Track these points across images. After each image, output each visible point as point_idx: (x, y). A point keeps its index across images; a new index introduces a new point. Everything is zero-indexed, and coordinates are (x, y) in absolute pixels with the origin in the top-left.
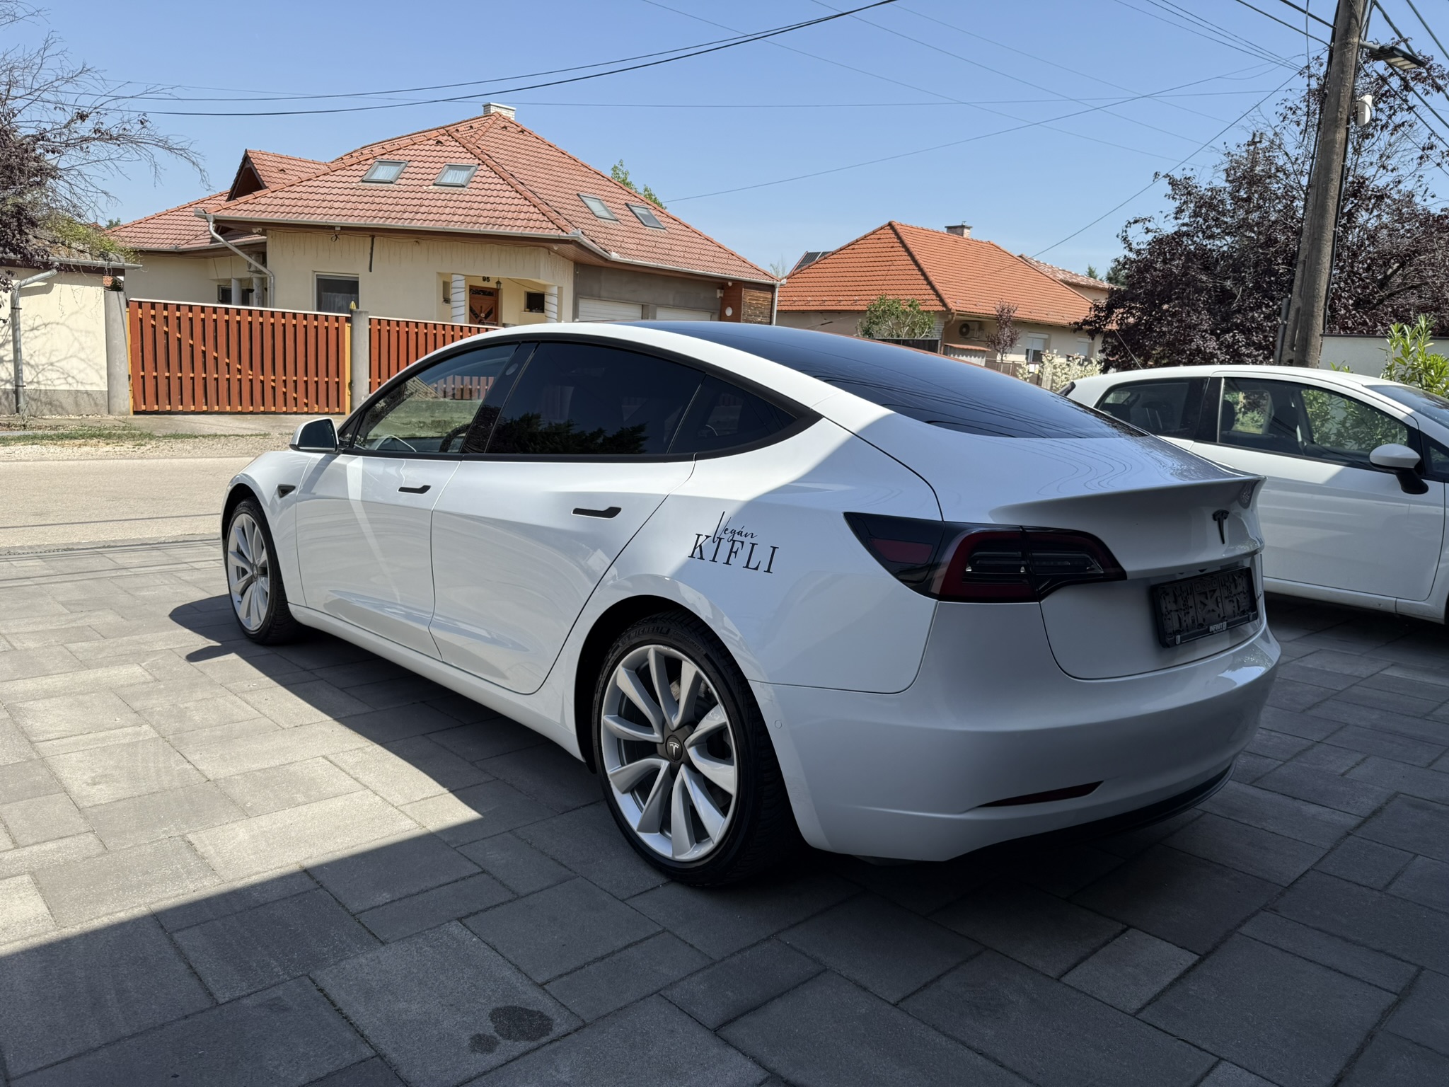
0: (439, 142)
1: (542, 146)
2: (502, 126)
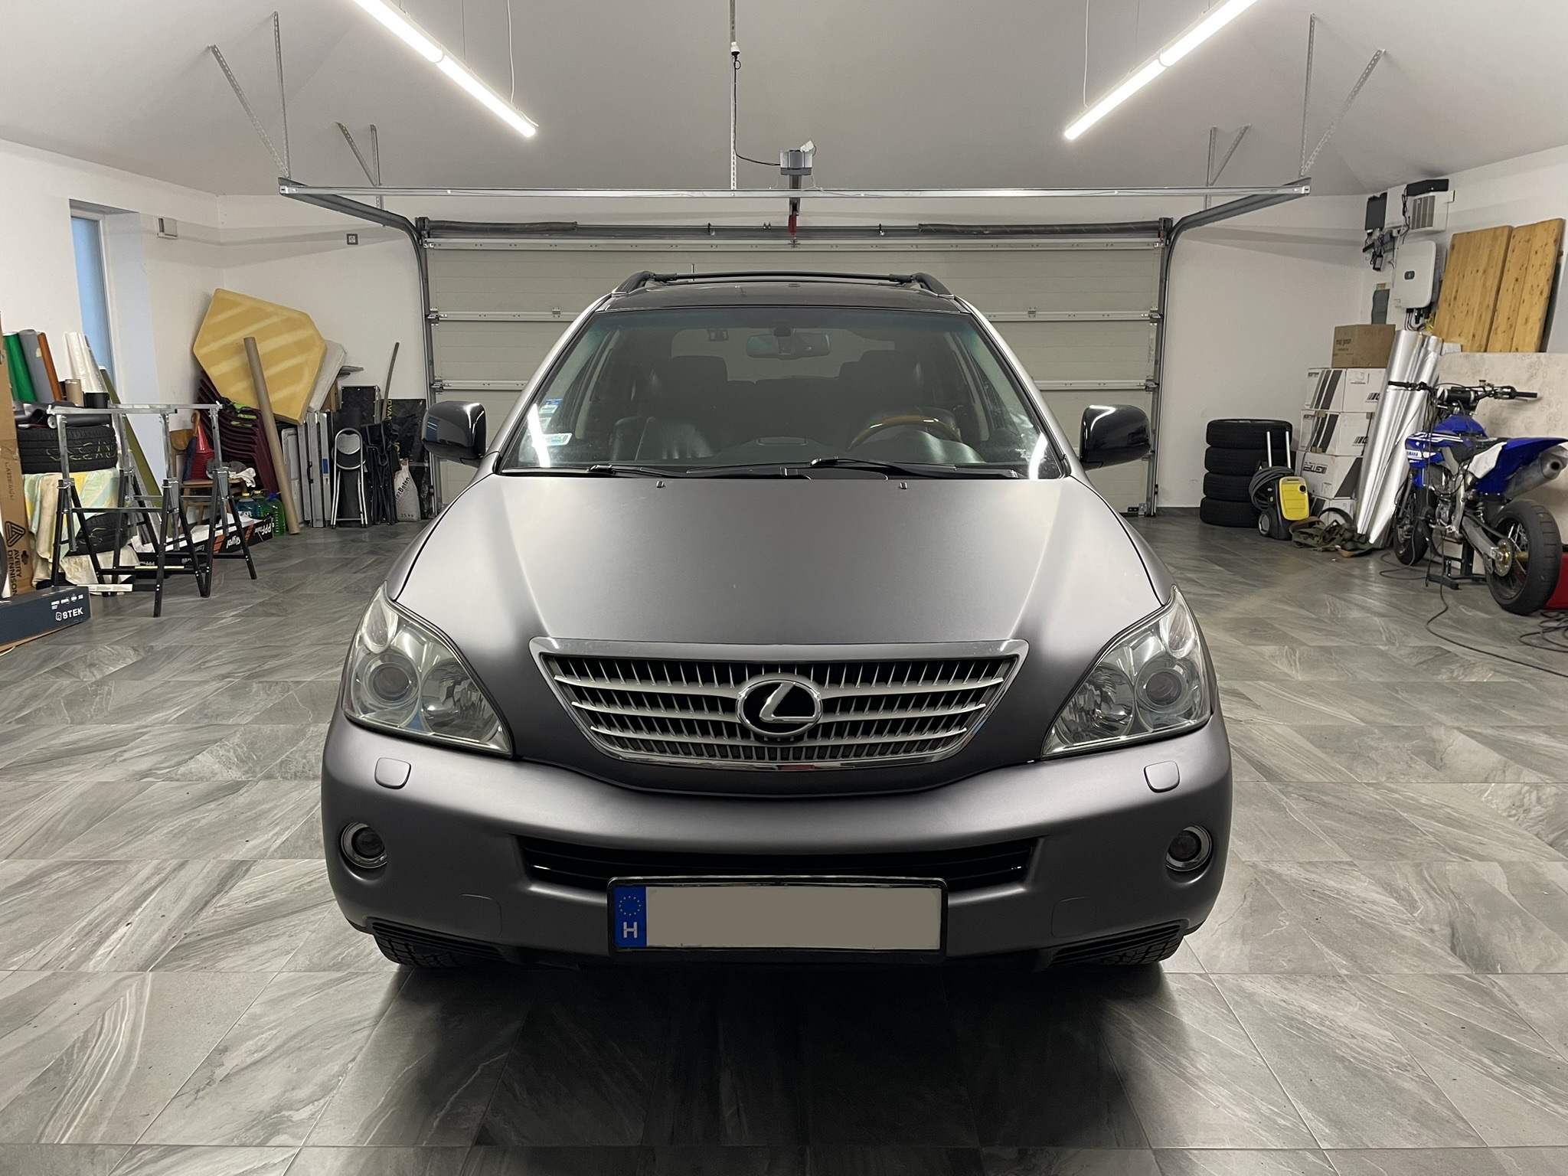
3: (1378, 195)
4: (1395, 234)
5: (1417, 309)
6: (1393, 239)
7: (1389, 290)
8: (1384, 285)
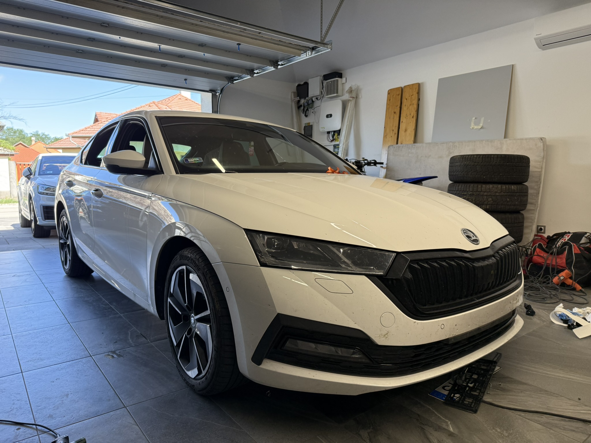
0: (149, 106)
1: (194, 104)
2: (179, 97)
3: (302, 83)
4: (314, 100)
5: (332, 131)
6: (313, 101)
7: (312, 126)
8: (309, 123)
